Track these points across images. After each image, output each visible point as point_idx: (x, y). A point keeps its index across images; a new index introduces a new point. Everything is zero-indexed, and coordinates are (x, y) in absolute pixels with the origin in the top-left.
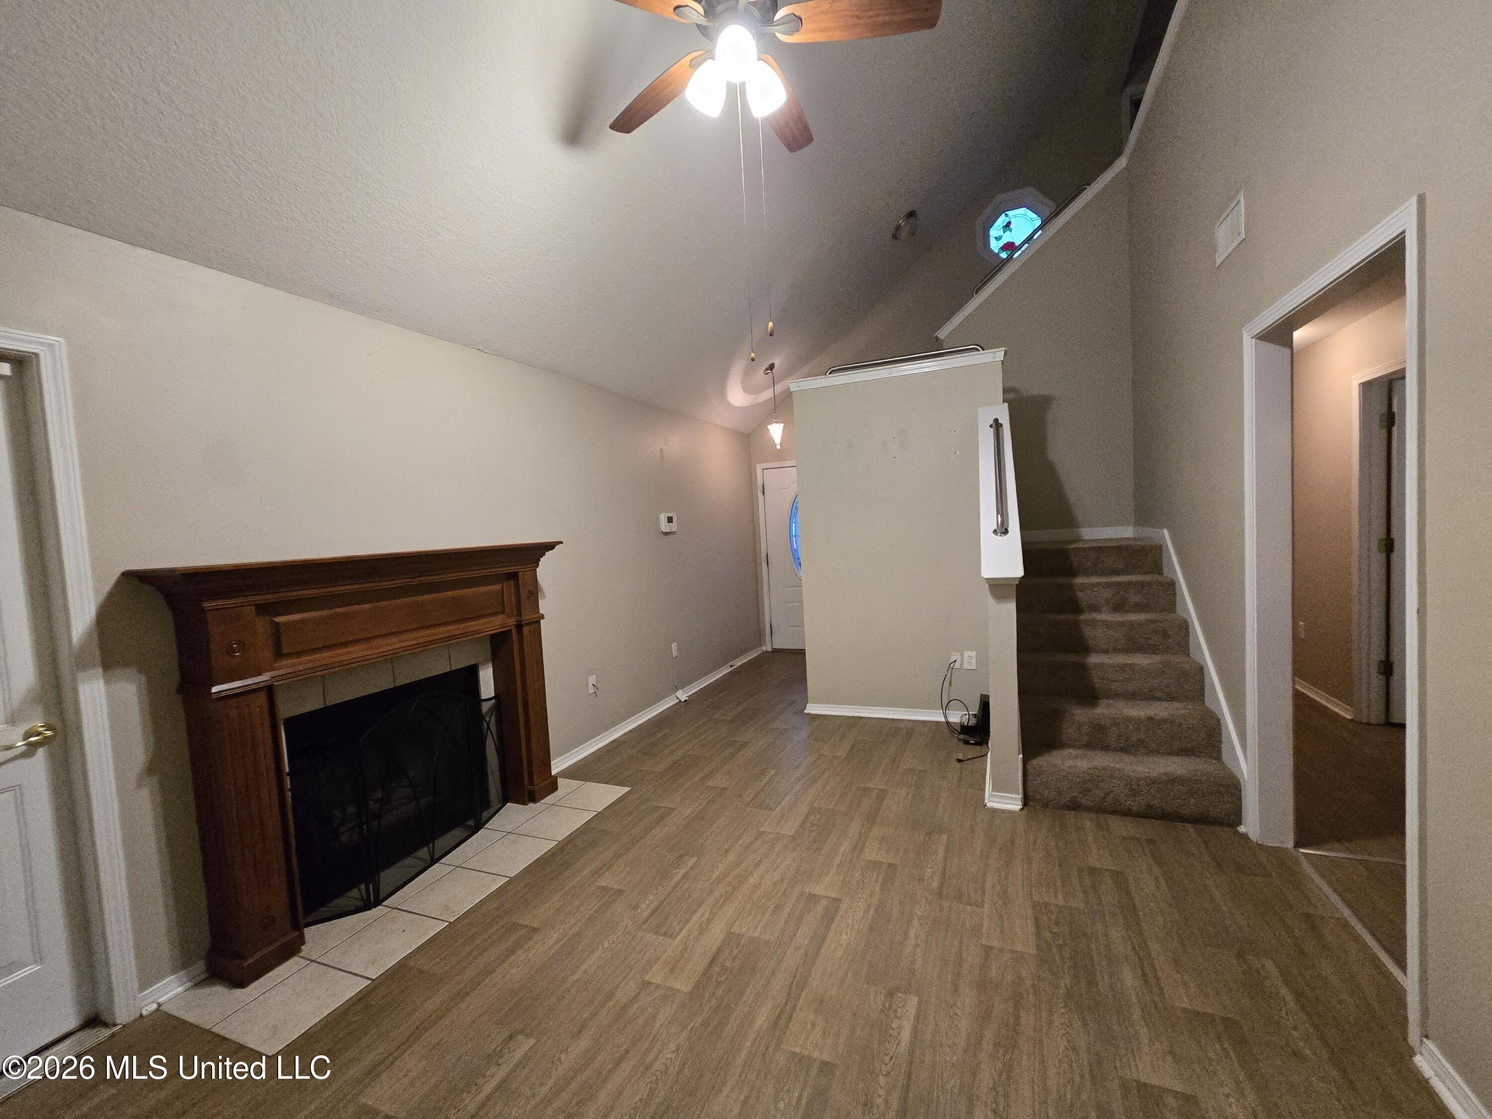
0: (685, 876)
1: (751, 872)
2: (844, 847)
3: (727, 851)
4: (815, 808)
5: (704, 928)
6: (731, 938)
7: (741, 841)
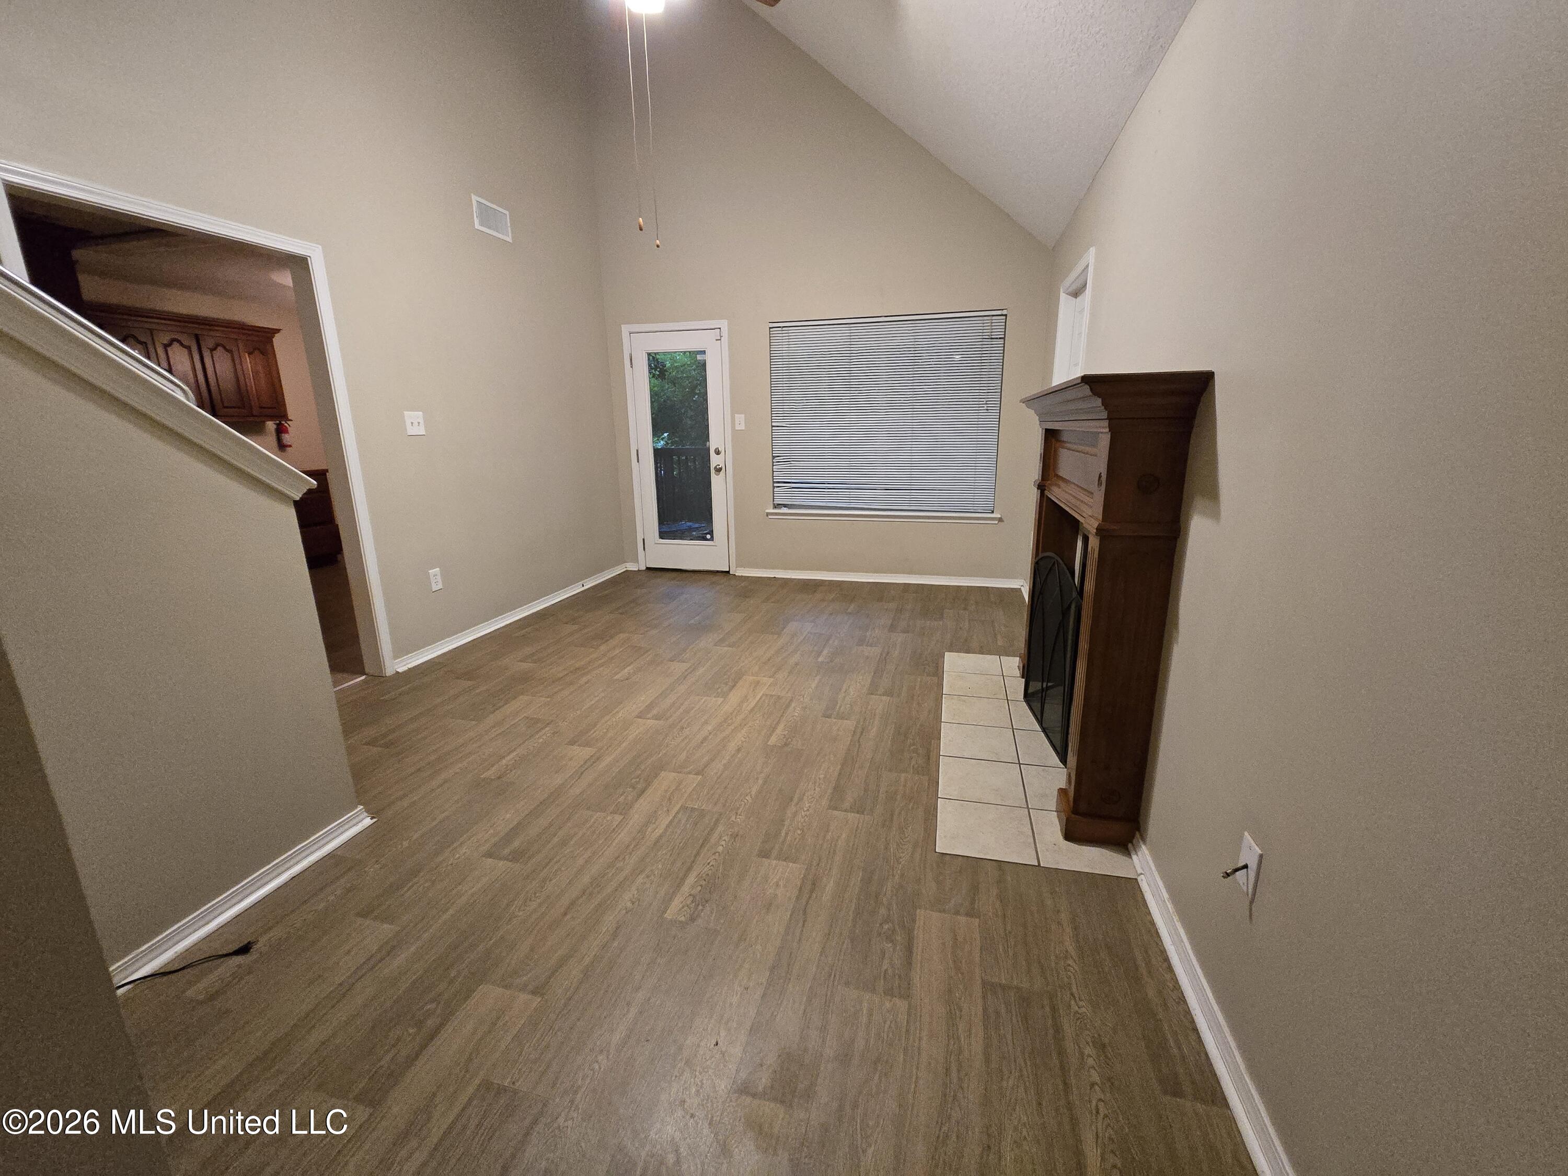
0: (774, 729)
1: (710, 733)
2: (608, 759)
3: (739, 750)
4: (621, 814)
5: (745, 699)
6: (725, 695)
7: (724, 761)
